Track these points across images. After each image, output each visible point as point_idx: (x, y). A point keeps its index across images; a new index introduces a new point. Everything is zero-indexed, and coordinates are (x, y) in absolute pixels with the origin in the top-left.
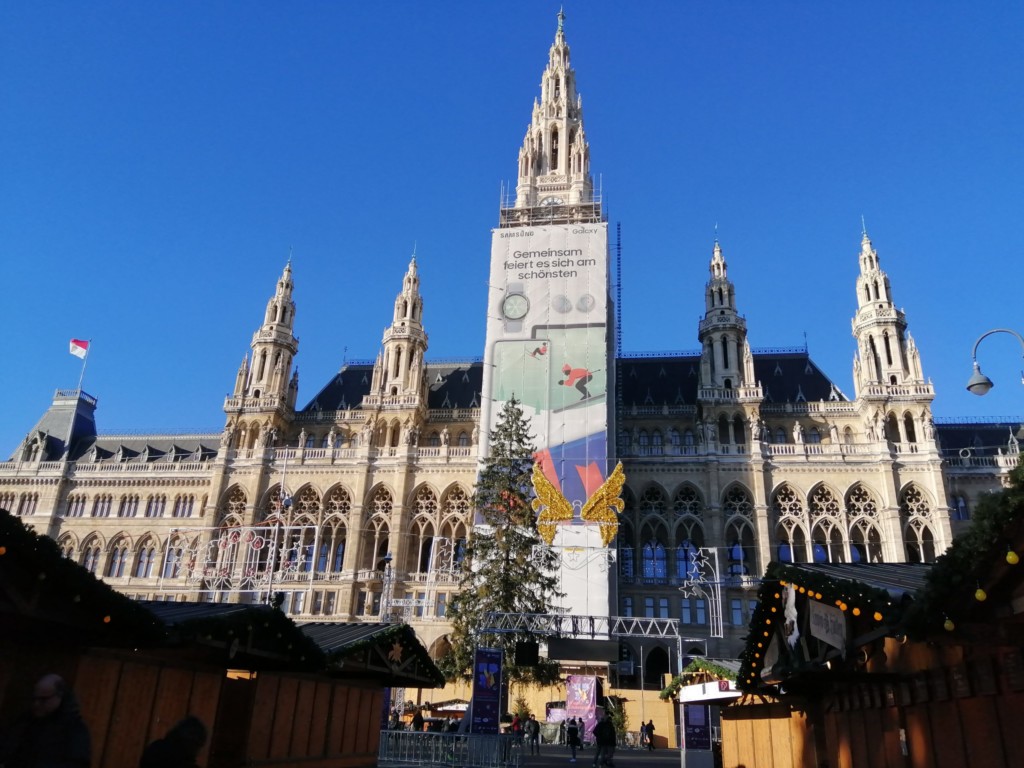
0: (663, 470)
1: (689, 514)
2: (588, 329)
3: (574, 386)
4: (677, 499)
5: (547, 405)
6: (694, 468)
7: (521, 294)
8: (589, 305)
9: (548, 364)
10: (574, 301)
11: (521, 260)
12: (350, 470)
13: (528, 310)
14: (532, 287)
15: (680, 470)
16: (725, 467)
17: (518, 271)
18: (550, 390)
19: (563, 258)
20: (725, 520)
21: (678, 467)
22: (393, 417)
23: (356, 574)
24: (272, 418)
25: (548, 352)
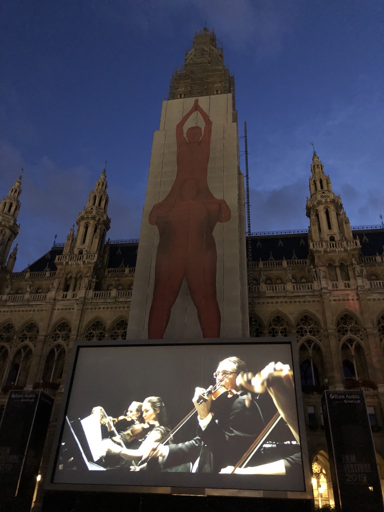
0: (286, 302)
1: (309, 336)
4: (298, 325)
6: (311, 300)
12: (40, 309)
15: (300, 302)
20: (340, 340)
21: (298, 300)
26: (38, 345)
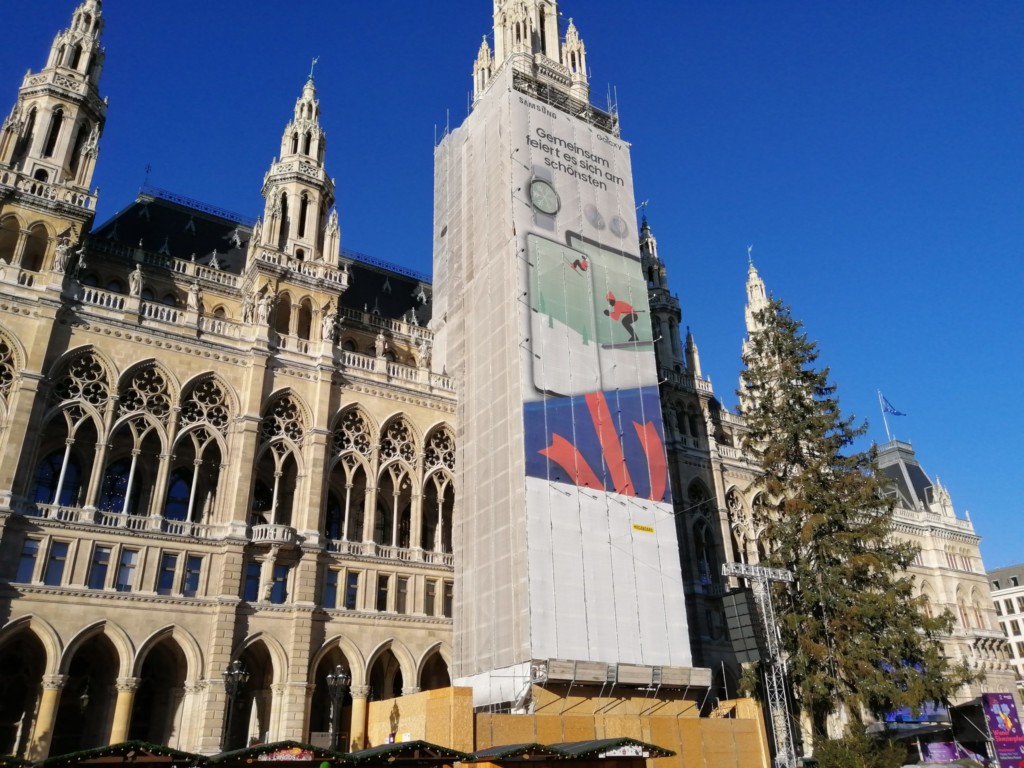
2: (624, 259)
3: (620, 322)
5: (594, 335)
7: (549, 184)
8: (622, 229)
9: (590, 285)
10: (607, 220)
11: (545, 141)
12: (230, 357)
13: (559, 208)
14: (560, 179)
16: (688, 460)
17: (544, 154)
18: (596, 318)
19: (590, 162)
22: (302, 295)
23: (249, 533)
24: (79, 228)
25: (589, 269)
26: (246, 438)
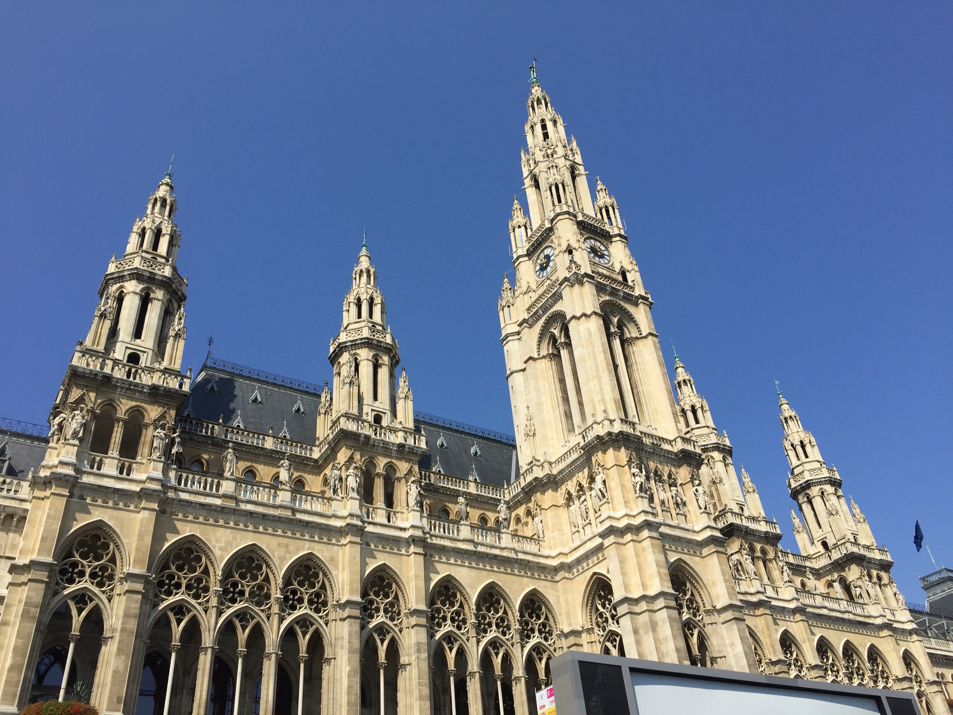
22: (385, 461)
26: (350, 626)
